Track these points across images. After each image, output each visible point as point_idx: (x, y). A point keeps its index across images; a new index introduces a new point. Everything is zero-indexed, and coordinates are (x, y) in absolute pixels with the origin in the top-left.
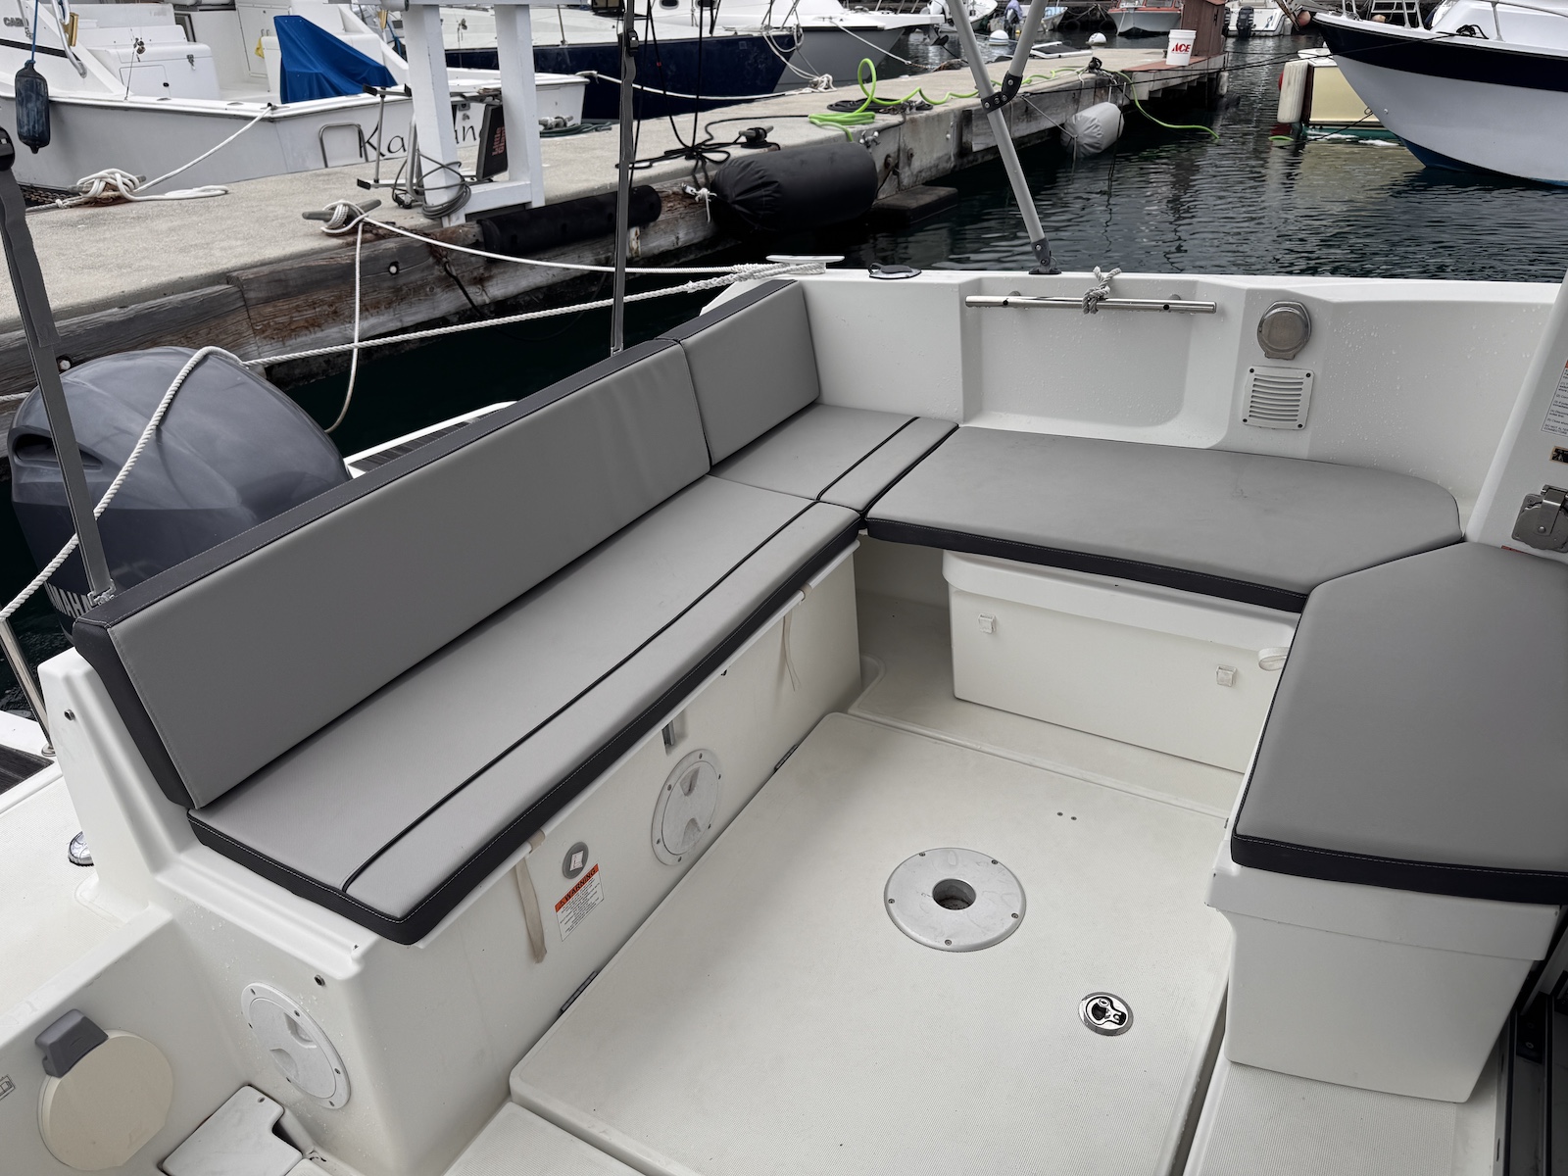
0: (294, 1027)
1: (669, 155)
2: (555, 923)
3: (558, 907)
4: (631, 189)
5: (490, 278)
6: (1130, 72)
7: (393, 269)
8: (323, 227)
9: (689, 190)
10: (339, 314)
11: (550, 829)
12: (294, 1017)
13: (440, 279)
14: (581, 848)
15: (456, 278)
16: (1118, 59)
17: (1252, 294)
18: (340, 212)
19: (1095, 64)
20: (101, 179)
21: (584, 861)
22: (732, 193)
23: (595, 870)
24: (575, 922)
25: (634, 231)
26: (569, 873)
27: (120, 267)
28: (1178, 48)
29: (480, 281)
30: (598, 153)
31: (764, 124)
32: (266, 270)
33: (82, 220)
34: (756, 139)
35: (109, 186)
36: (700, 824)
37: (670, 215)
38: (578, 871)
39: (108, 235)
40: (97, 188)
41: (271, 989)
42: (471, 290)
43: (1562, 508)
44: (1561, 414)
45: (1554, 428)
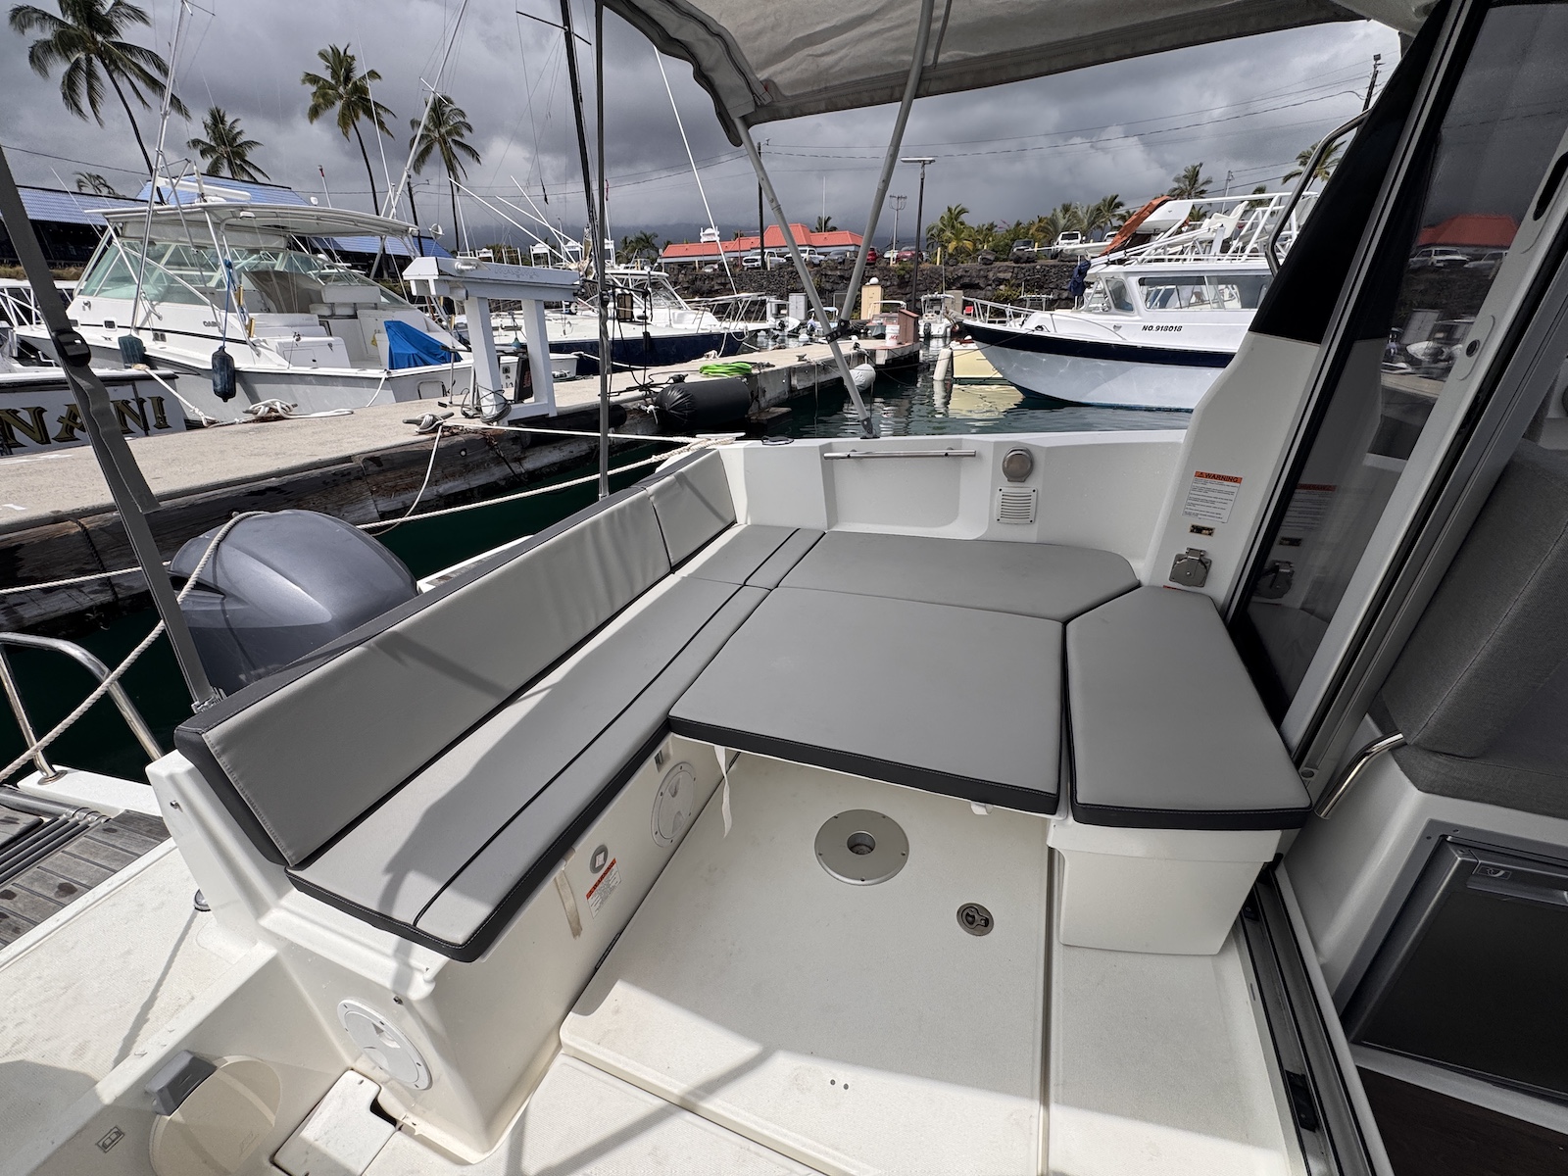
0: (381, 1032)
1: (629, 389)
2: (587, 908)
3: (588, 896)
4: (609, 407)
5: (525, 458)
6: (873, 351)
7: (463, 453)
8: (417, 429)
9: (642, 407)
11: (577, 846)
12: (380, 1025)
13: (494, 459)
14: (603, 850)
15: (503, 458)
16: (867, 345)
17: (997, 444)
18: (428, 418)
19: (856, 346)
20: (266, 406)
21: (605, 859)
22: (668, 406)
23: (613, 864)
24: (602, 903)
25: (611, 429)
26: (595, 869)
27: (277, 454)
29: (519, 460)
30: (587, 389)
31: (683, 374)
32: (379, 454)
33: (252, 430)
34: (679, 380)
35: (271, 410)
36: (683, 813)
37: (632, 419)
38: (602, 866)
39: (269, 437)
40: (263, 411)
42: (513, 465)
43: (1200, 560)
44: (1194, 505)
45: (1190, 514)
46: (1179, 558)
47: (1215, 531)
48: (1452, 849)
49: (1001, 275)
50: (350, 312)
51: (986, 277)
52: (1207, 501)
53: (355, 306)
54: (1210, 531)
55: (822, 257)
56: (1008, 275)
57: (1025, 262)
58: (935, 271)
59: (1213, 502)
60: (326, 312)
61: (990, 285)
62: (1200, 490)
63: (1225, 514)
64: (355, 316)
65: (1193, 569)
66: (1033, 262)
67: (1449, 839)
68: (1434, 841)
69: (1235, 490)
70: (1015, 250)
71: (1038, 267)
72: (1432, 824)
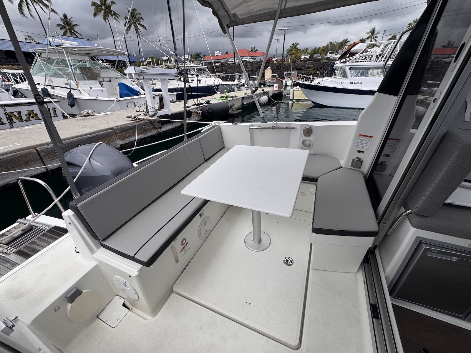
0: (125, 285)
1: (193, 105)
2: (180, 255)
3: (181, 252)
4: (187, 111)
5: (162, 127)
6: (268, 91)
7: (144, 126)
8: (130, 119)
9: (197, 111)
10: (134, 135)
11: (177, 238)
12: (125, 283)
13: (153, 128)
14: (184, 239)
15: (156, 128)
16: (266, 89)
17: (301, 125)
18: (133, 116)
19: (263, 90)
20: (86, 111)
21: (185, 242)
22: (205, 111)
23: (187, 243)
24: (184, 254)
25: (188, 118)
26: (182, 245)
27: (90, 127)
28: (276, 87)
29: (160, 128)
30: (180, 105)
31: (209, 100)
32: (119, 127)
33: (82, 119)
34: (208, 102)
35: (87, 113)
36: (208, 230)
37: (194, 115)
38: (184, 244)
39: (87, 122)
40: (85, 113)
41: (120, 278)
42: (159, 130)
43: (360, 161)
44: (358, 144)
45: (357, 147)
46: (354, 160)
47: (364, 152)
48: (423, 244)
49: (310, 66)
50: (108, 80)
51: (305, 66)
52: (362, 143)
53: (110, 78)
54: (363, 152)
55: (253, 60)
56: (312, 66)
57: (317, 61)
58: (289, 64)
59: (364, 143)
60: (102, 80)
61: (306, 69)
62: (360, 140)
63: (367, 147)
64: (110, 81)
65: (357, 163)
66: (320, 61)
67: (422, 241)
68: (418, 243)
69: (371, 140)
70: (314, 57)
71: (321, 63)
72: (417, 237)
